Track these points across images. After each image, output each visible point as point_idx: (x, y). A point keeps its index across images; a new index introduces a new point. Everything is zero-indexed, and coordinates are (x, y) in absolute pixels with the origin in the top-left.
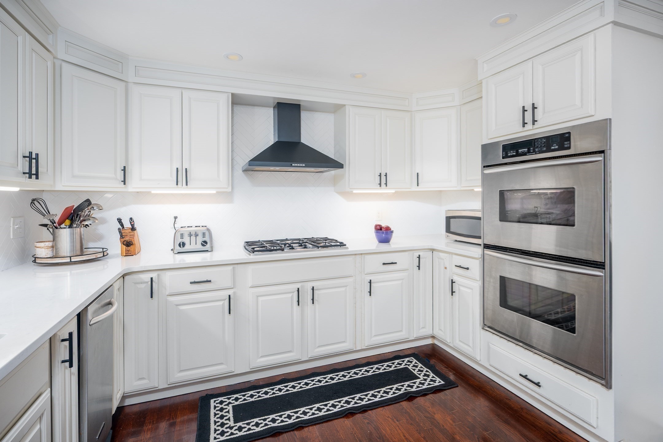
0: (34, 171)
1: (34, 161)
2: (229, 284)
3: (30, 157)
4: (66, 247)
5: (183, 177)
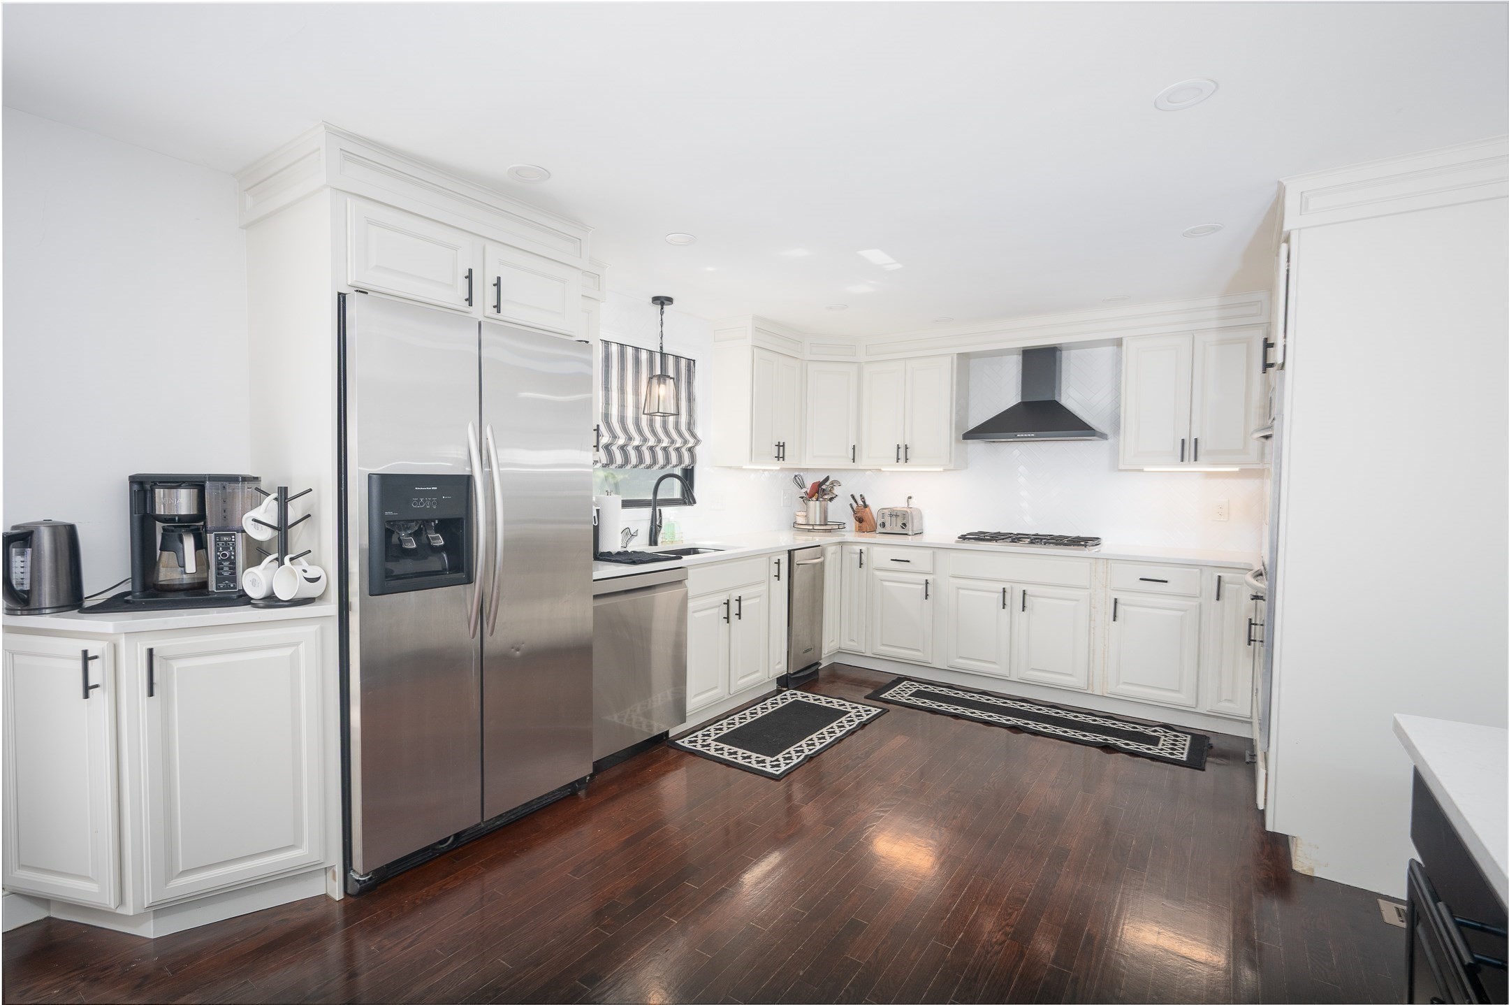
0: (781, 455)
1: (781, 448)
2: (929, 568)
3: (779, 446)
4: (815, 517)
5: (903, 454)
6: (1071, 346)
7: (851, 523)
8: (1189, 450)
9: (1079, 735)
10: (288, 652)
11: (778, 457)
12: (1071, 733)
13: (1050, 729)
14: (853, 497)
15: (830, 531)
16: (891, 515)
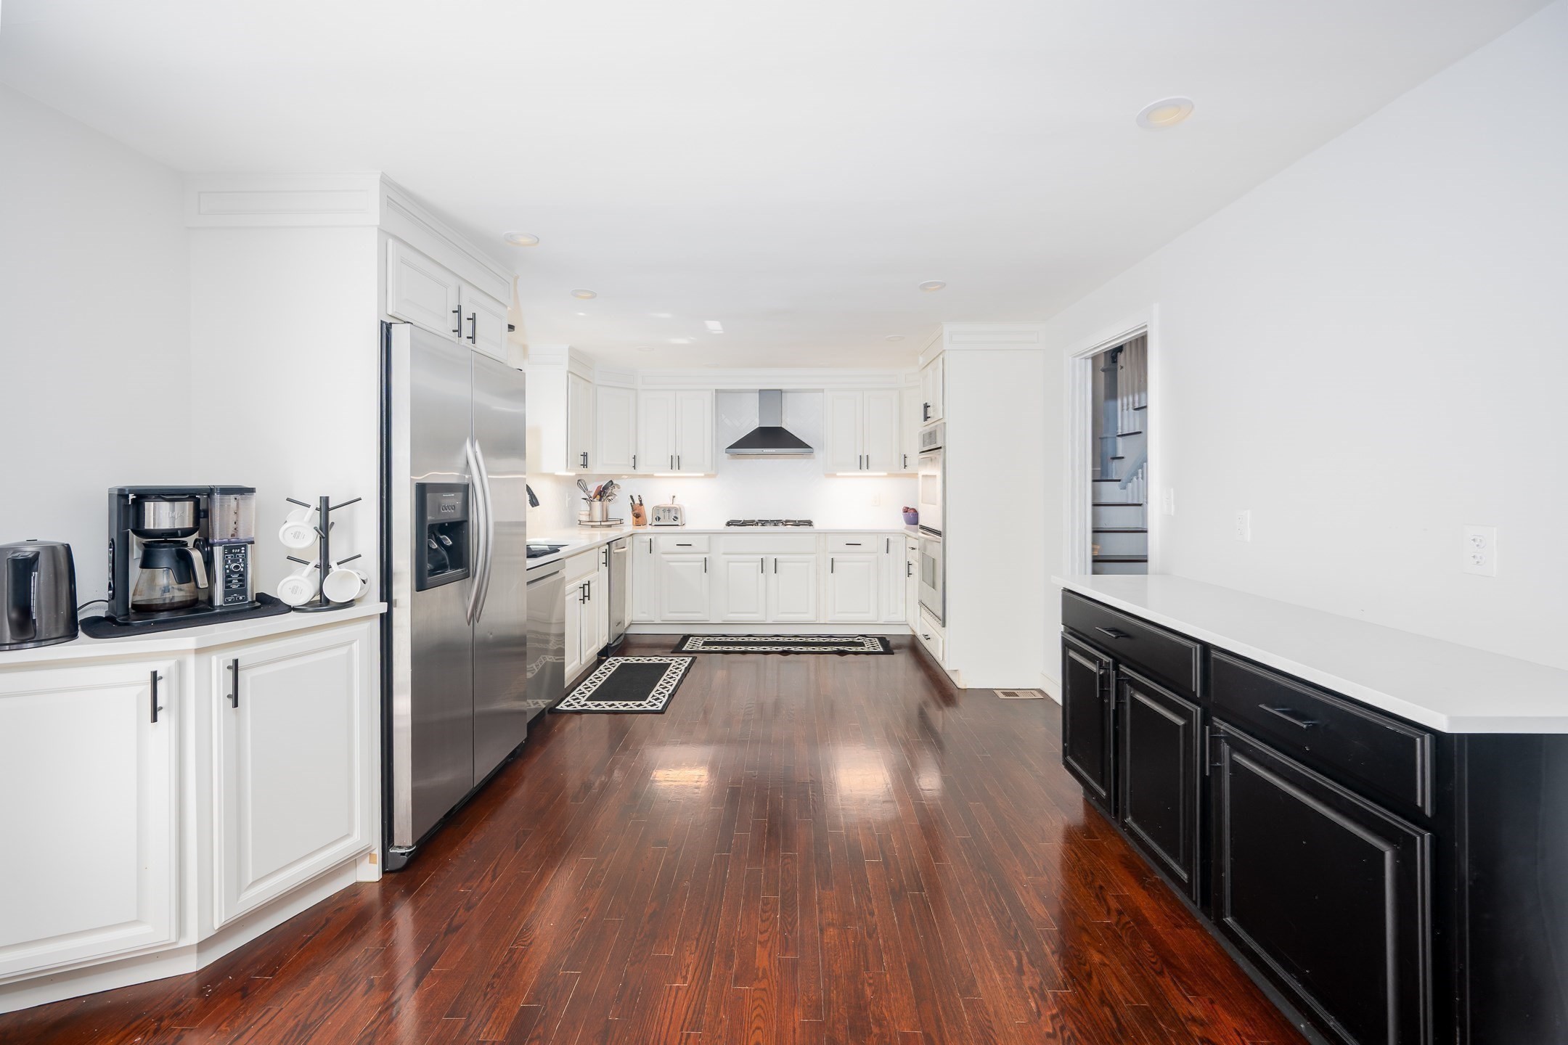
0: (585, 463)
1: (586, 457)
2: (703, 549)
3: (585, 454)
4: (597, 515)
5: (676, 463)
6: (787, 392)
7: (629, 518)
8: (864, 463)
9: (822, 649)
10: (344, 651)
11: (584, 465)
12: (817, 649)
13: (805, 649)
14: (631, 497)
15: (610, 526)
16: (664, 511)
